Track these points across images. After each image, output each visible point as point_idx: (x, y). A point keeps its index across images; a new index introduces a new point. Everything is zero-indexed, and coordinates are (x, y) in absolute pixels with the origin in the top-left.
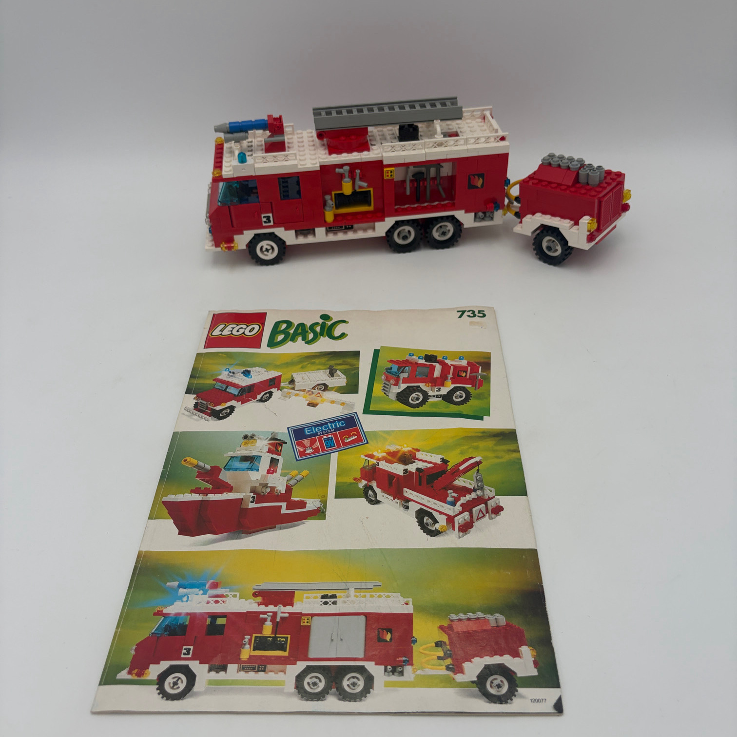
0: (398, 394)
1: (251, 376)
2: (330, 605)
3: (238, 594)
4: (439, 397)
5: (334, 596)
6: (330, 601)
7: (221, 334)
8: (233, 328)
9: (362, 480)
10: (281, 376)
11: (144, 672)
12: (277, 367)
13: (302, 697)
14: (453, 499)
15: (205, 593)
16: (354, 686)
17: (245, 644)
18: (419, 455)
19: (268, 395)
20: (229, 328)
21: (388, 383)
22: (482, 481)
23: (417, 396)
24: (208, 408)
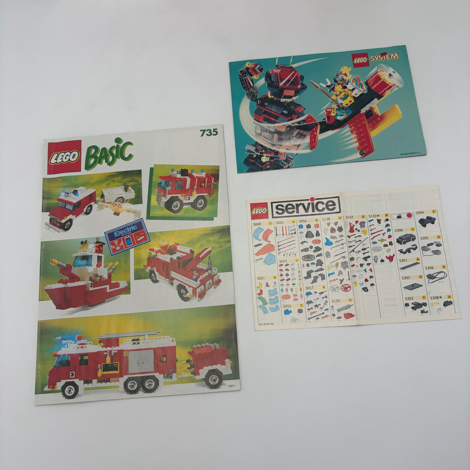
15: (75, 343)
17: (99, 369)
21: (160, 195)
23: (177, 204)
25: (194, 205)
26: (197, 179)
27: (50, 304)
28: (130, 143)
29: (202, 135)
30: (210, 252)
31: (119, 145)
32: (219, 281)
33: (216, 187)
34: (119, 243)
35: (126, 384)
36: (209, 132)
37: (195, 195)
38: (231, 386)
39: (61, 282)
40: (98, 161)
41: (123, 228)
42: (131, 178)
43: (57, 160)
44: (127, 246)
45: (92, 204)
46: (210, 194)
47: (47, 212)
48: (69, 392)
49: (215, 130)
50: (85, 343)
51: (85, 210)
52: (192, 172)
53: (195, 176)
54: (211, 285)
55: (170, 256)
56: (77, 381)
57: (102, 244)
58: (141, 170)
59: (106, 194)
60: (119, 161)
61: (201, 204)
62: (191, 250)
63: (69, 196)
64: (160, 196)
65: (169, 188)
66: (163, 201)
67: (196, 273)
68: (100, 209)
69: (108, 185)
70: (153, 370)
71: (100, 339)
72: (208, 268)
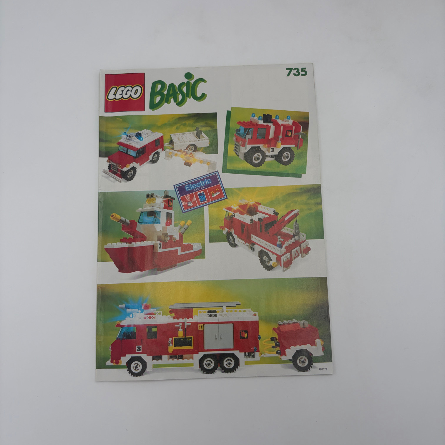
25: (278, 158)
26: (282, 127)
27: (111, 265)
28: (202, 80)
29: (288, 75)
30: (296, 215)
31: (190, 81)
32: (308, 250)
33: (305, 137)
34: (191, 198)
35: (201, 361)
36: (297, 72)
37: (280, 146)
38: (323, 369)
39: (124, 240)
40: (165, 99)
41: (195, 182)
42: (205, 122)
43: (115, 95)
44: (201, 203)
45: (159, 150)
46: (298, 146)
47: (105, 157)
48: (136, 369)
49: (303, 69)
50: (154, 312)
51: (151, 157)
52: (276, 118)
53: (280, 124)
54: (298, 253)
55: (251, 217)
56: (144, 357)
57: (172, 199)
58: (216, 113)
59: (175, 139)
60: (190, 101)
61: (287, 157)
62: (274, 211)
63: (131, 140)
64: (238, 146)
65: (249, 137)
66: (242, 152)
67: (280, 239)
68: (169, 158)
69: (177, 128)
70: (232, 347)
71: (171, 309)
72: (295, 234)
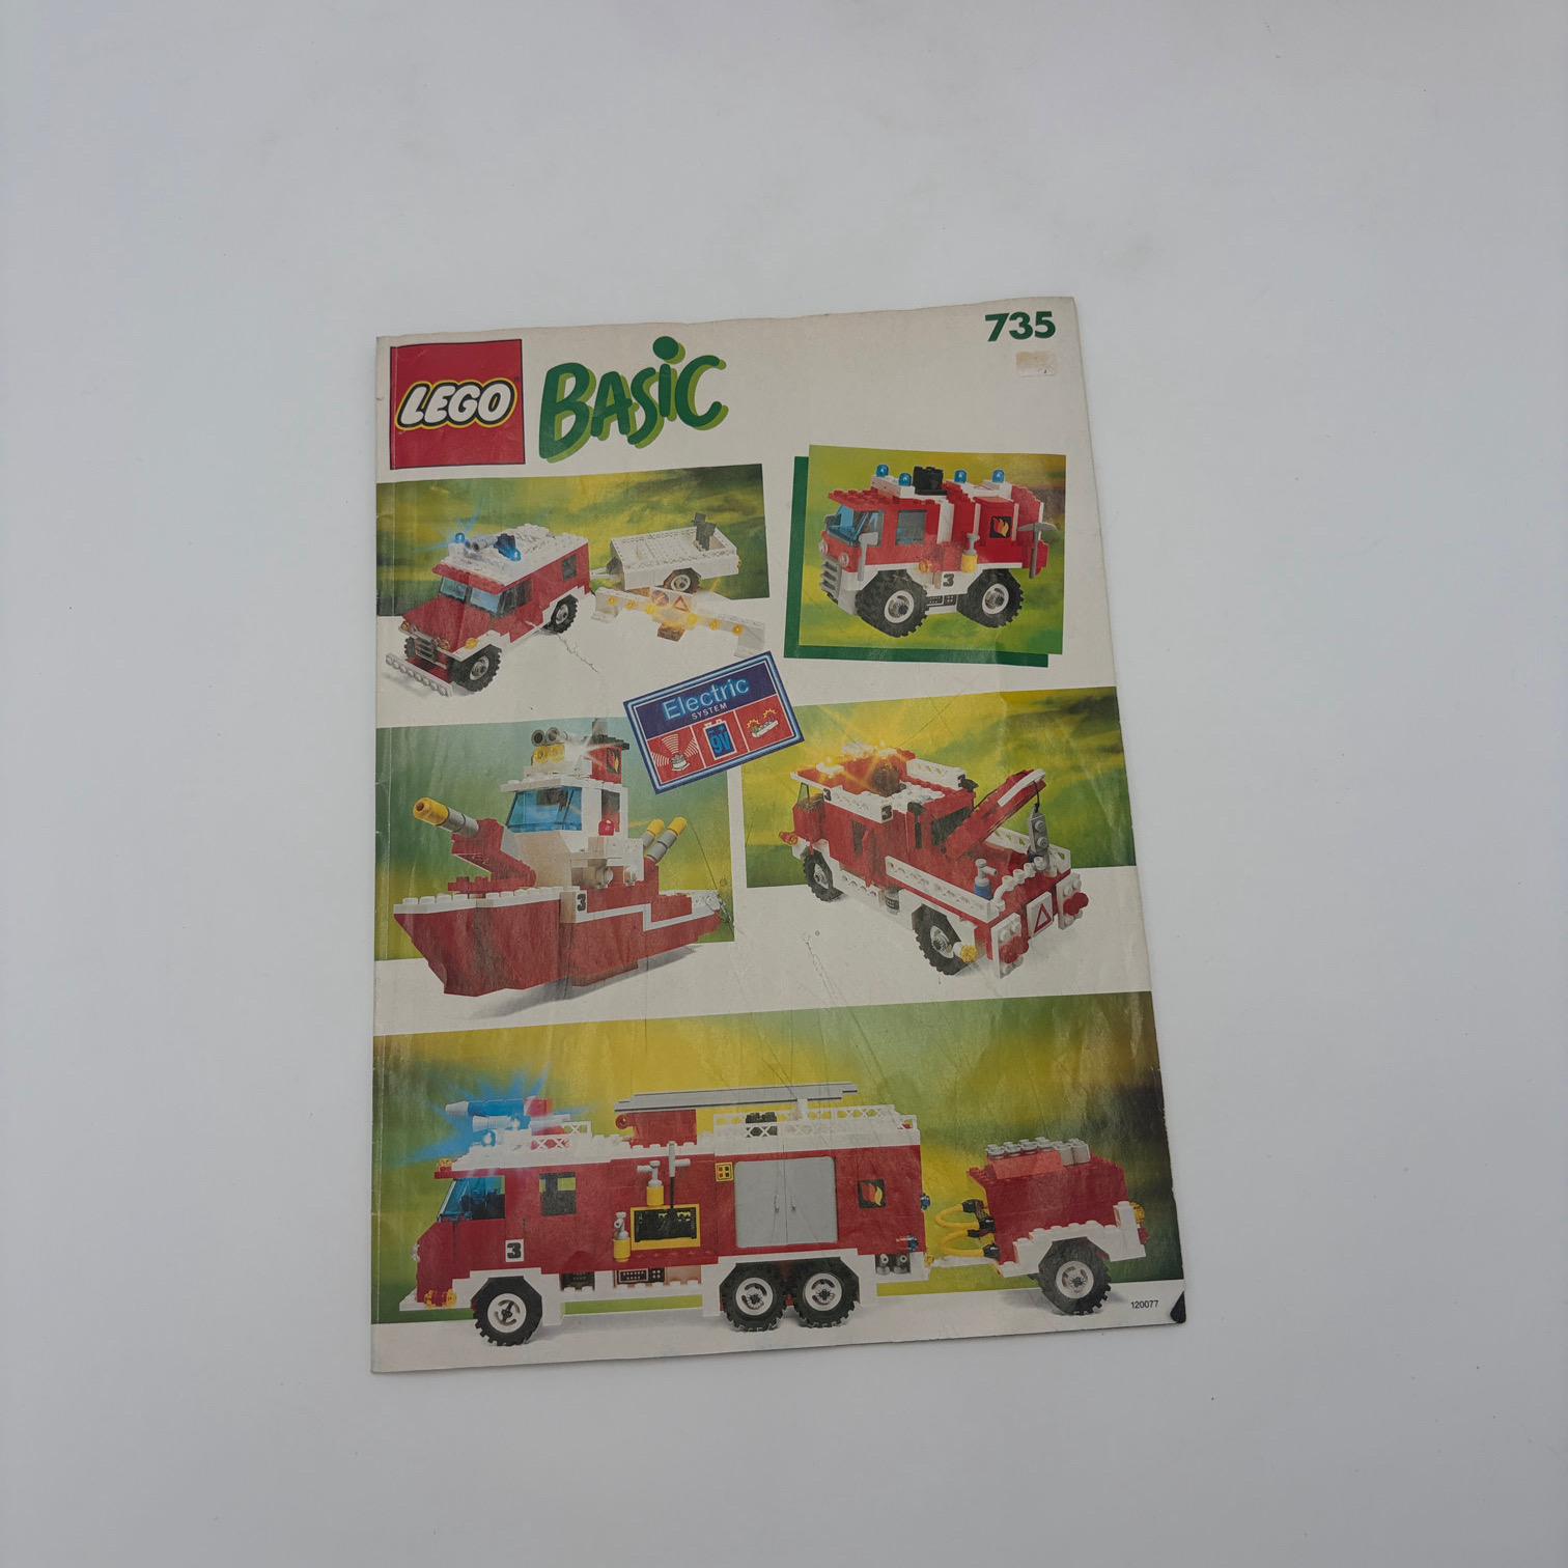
0: (859, 594)
1: (519, 554)
2: (765, 1135)
3: (588, 1124)
4: (951, 604)
5: (771, 1117)
6: (765, 1128)
7: (423, 421)
8: (448, 398)
9: (800, 838)
10: (585, 547)
11: (445, 1295)
12: (573, 520)
13: (736, 1325)
14: (986, 880)
16: (825, 1299)
18: (914, 769)
19: (565, 609)
20: (438, 400)
22: (1044, 833)
24: (438, 656)
